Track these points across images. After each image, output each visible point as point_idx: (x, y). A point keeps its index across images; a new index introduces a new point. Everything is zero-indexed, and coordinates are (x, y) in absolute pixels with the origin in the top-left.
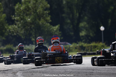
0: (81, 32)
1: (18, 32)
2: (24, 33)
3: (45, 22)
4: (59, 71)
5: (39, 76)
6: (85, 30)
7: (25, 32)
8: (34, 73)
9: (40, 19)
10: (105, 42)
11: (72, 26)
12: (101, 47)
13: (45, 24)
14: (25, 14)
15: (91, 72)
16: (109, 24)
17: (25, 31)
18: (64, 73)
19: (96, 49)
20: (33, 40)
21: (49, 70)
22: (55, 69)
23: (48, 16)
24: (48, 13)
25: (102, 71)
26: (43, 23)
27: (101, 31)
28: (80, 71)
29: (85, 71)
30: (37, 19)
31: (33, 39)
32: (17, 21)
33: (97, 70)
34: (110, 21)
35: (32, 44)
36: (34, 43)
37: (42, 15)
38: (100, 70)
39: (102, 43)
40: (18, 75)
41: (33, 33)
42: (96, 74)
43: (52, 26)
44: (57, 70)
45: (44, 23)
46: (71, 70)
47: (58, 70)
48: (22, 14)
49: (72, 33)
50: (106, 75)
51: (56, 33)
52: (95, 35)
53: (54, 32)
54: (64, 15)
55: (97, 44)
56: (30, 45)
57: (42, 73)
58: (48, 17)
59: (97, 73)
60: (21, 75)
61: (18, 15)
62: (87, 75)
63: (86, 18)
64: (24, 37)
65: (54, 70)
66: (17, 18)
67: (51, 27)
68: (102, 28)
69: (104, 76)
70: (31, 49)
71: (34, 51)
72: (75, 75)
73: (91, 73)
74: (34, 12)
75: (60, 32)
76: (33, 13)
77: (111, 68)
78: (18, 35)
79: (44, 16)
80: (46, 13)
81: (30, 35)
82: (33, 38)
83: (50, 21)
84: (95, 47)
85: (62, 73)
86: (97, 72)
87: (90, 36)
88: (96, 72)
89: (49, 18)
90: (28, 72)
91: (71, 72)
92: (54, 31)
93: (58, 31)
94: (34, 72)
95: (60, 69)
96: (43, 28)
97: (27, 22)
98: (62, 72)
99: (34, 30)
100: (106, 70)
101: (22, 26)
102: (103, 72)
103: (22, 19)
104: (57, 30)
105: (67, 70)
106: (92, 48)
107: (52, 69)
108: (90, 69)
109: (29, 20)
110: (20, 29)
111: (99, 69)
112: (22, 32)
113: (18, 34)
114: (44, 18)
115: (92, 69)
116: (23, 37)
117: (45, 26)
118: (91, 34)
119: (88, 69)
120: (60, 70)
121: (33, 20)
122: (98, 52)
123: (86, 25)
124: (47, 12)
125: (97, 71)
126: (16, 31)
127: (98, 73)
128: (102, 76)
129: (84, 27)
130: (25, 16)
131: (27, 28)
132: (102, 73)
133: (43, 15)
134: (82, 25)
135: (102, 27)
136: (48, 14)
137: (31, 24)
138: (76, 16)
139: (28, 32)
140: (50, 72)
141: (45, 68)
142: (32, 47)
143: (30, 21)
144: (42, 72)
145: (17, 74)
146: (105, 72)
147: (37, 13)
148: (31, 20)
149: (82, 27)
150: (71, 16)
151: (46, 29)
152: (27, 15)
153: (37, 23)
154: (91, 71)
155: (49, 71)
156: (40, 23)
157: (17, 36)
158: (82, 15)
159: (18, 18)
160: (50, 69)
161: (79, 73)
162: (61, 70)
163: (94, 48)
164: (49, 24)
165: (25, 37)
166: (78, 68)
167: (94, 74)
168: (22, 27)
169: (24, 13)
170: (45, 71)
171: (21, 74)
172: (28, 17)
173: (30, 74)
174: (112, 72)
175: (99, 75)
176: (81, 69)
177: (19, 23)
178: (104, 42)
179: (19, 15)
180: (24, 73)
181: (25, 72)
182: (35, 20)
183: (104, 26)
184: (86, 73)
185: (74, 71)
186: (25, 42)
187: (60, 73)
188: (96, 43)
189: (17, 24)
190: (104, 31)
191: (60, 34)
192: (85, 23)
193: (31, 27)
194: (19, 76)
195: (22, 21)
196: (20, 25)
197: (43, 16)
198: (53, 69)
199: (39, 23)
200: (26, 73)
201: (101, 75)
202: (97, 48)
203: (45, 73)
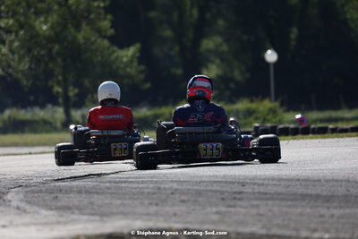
0: (206, 67)
1: (9, 66)
2: (30, 68)
3: (94, 36)
4: (138, 188)
5: (76, 203)
6: (218, 61)
7: (33, 66)
8: (60, 195)
9: (78, 28)
10: (280, 100)
11: (177, 48)
12: (268, 115)
13: (96, 41)
14: (32, 10)
15: (237, 190)
16: (293, 43)
17: (31, 62)
18: (154, 193)
19: (251, 119)
20: (58, 92)
21: (108, 184)
22: (125, 182)
23: (102, 16)
24: (105, 8)
25: (269, 188)
26: (87, 39)
27: (268, 64)
28: (202, 188)
29: (218, 188)
30: (69, 26)
31: (58, 89)
32: (8, 31)
33: (255, 184)
34: (294, 32)
35: (55, 103)
36: (61, 100)
37: (86, 14)
38: (263, 184)
39: (270, 101)
40: (10, 201)
41: (58, 71)
42: (252, 196)
43: (115, 48)
44: (131, 185)
45: (93, 39)
46: (175, 186)
47: (136, 185)
48: (22, 11)
49: (179, 71)
50: (282, 199)
51: (128, 70)
52: (248, 75)
53: (122, 66)
54: (152, 14)
55: (254, 106)
56: (49, 106)
57: (84, 195)
58: (105, 19)
59: (254, 193)
60: (21, 201)
61: (10, 14)
62: (223, 199)
63: (221, 22)
64: (28, 80)
65: (123, 185)
66: (7, 24)
67: (114, 52)
68: (271, 56)
69: (277, 202)
70: (52, 120)
71: (59, 125)
72: (189, 201)
73: (235, 193)
74: (59, 4)
75: (142, 67)
76: (56, 7)
77: (298, 180)
78: (10, 75)
79: (92, 16)
80: (98, 7)
81: (49, 75)
82: (59, 84)
83: (111, 32)
84: (249, 113)
85: (149, 193)
86: (256, 191)
87: (232, 79)
88: (250, 190)
89: (106, 24)
90: (41, 191)
91: (176, 190)
92: (121, 62)
93: (135, 64)
94: (61, 190)
95: (142, 182)
96: (88, 54)
97: (37, 35)
98: (146, 191)
99: (59, 60)
100: (284, 183)
101: (21, 47)
102: (272, 192)
103: (21, 26)
104: (131, 61)
105: (162, 186)
106: (241, 115)
107: (115, 182)
108: (233, 183)
109: (45, 27)
110: (16, 56)
111: (261, 182)
112: (24, 66)
113: (10, 71)
114: (91, 23)
115: (239, 183)
116: (25, 82)
117: (94, 47)
118: (237, 75)
119: (226, 182)
120: (141, 186)
121: (58, 29)
122: (256, 128)
123: (221, 45)
124: (102, 5)
125: (256, 187)
126: (4, 64)
127: (259, 193)
128: (270, 202)
129: (216, 52)
130: (33, 17)
131: (39, 52)
132: (270, 194)
133: (90, 13)
134: (208, 44)
135: (269, 52)
136: (102, 11)
137: (51, 40)
138: (191, 16)
139: (43, 65)
140: (109, 191)
141: (94, 180)
142: (55, 112)
143: (47, 33)
144: (86, 192)
145: (9, 197)
146: (280, 191)
147: (69, 8)
148: (52, 28)
149: (209, 51)
150: (175, 17)
151: (99, 59)
152: (38, 13)
153: (70, 38)
154: (237, 188)
155: (108, 188)
156: (80, 37)
157: (9, 79)
158: (208, 15)
159: (11, 22)
160: (110, 182)
161: (199, 193)
162: (143, 185)
163: (245, 118)
164: (106, 43)
165: (31, 82)
166: (198, 180)
167: (245, 196)
168: (22, 52)
169: (29, 6)
170: (94, 187)
171: (21, 196)
172: (42, 19)
173: (48, 197)
174: (301, 190)
175: (262, 199)
176: (204, 182)
177: (13, 37)
178: (276, 100)
179: (14, 14)
180: (29, 195)
181: (33, 192)
182: (65, 27)
183: (276, 50)
184: (222, 193)
185: (185, 187)
186: (32, 98)
187: (143, 193)
188: (252, 101)
189: (7, 42)
190: (276, 64)
191: (141, 72)
192: (219, 39)
193: (50, 50)
194: (14, 203)
195: (22, 32)
196: (16, 44)
197: (87, 17)
198: (121, 182)
199: (75, 38)
200: (36, 195)
201: (267, 199)
202: (254, 116)
203: (97, 193)
